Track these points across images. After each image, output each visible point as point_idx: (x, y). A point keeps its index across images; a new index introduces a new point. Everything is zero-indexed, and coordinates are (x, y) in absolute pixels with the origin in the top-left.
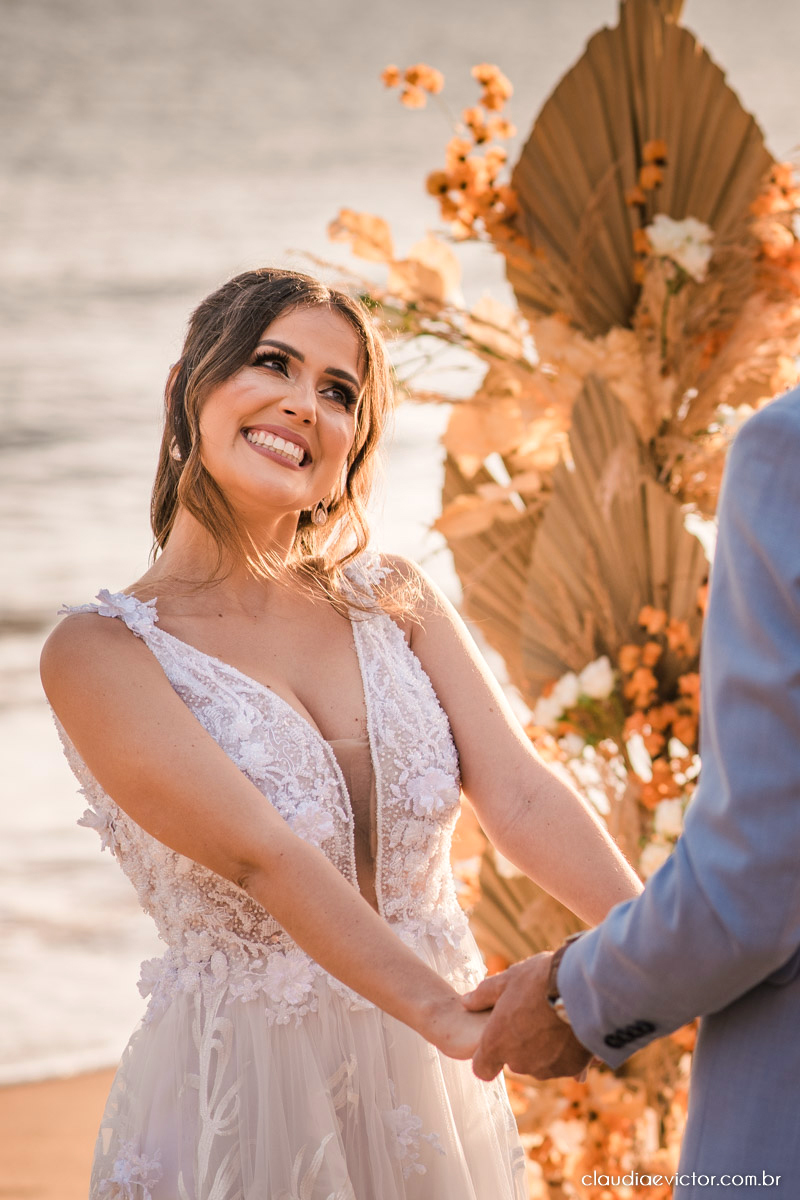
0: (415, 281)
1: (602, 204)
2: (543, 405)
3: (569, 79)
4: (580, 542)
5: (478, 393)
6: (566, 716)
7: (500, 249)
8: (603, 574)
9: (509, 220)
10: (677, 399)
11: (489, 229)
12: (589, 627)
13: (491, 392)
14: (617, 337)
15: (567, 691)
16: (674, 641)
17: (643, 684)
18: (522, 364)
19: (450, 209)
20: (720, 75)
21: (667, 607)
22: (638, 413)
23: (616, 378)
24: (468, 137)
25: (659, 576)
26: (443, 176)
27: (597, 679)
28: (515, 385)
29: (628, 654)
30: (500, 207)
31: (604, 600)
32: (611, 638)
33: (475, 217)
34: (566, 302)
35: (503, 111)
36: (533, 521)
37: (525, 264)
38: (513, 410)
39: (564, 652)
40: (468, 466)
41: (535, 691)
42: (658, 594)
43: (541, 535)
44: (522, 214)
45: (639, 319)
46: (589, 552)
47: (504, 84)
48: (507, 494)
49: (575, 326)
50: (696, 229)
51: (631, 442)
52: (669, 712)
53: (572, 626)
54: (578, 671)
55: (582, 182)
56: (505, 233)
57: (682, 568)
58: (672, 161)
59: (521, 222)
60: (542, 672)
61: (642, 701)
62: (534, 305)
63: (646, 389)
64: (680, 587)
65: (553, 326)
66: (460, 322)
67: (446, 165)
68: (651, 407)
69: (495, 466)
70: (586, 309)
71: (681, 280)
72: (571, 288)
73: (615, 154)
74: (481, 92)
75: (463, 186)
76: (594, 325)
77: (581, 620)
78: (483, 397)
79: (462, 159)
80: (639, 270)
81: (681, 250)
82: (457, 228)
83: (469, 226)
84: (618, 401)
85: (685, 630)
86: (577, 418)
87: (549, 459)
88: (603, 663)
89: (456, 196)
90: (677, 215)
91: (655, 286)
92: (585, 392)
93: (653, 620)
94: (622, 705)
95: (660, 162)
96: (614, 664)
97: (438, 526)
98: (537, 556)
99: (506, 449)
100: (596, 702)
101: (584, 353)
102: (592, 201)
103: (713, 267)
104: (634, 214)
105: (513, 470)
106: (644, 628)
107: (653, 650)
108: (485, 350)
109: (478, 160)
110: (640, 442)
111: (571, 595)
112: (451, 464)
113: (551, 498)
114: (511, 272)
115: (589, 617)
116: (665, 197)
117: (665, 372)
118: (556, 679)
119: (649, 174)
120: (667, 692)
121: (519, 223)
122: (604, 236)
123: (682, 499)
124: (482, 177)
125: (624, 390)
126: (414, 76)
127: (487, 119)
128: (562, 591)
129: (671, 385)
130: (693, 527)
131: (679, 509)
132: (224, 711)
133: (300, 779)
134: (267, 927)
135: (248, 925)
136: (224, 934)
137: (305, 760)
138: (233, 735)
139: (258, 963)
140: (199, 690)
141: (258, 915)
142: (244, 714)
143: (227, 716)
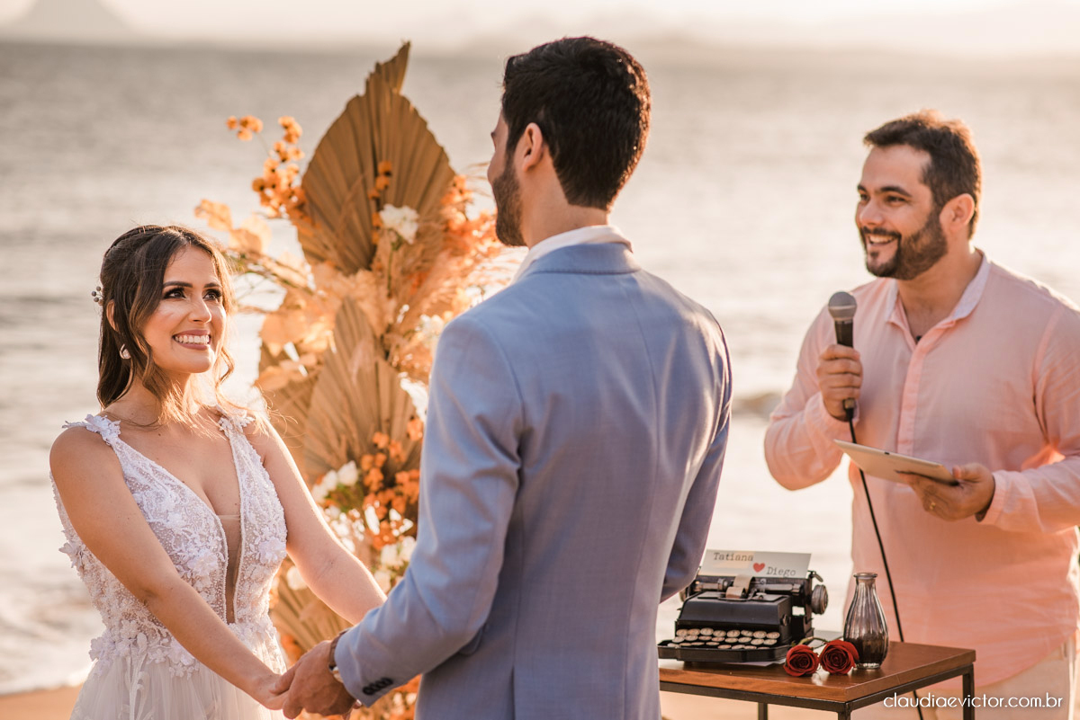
0: (245, 242)
1: (354, 198)
2: (319, 314)
4: (339, 394)
5: (281, 307)
6: (330, 495)
7: (294, 223)
9: (300, 207)
10: (397, 312)
11: (288, 212)
12: (344, 444)
13: (289, 306)
14: (362, 275)
15: (331, 481)
16: (393, 452)
17: (375, 477)
18: (307, 290)
19: (266, 199)
20: (424, 124)
21: (389, 433)
22: (374, 320)
23: (362, 300)
24: (277, 158)
25: (385, 415)
26: (262, 181)
27: (348, 474)
28: (302, 303)
29: (367, 460)
30: (295, 199)
31: (353, 428)
32: (357, 450)
33: (280, 204)
34: (333, 254)
36: (312, 381)
37: (309, 232)
38: (301, 317)
39: (329, 458)
40: (274, 351)
41: (314, 480)
42: (385, 425)
43: (316, 390)
44: (307, 203)
45: (375, 265)
46: (344, 400)
47: (297, 128)
48: (298, 367)
49: (337, 268)
50: (409, 213)
51: (370, 337)
52: (389, 493)
53: (334, 443)
54: (337, 470)
55: (343, 186)
56: (297, 213)
57: (398, 410)
58: (395, 173)
60: (316, 470)
61: (374, 487)
62: (314, 256)
63: (379, 306)
64: (397, 422)
65: (325, 267)
66: (271, 265)
68: (381, 316)
69: (290, 349)
70: (346, 260)
71: (400, 242)
72: (335, 247)
73: (362, 169)
74: (284, 132)
75: (273, 187)
76: (349, 268)
77: (339, 440)
78: (284, 309)
79: (273, 171)
80: (375, 236)
82: (270, 212)
83: (277, 210)
84: (361, 312)
85: (399, 446)
86: (338, 322)
88: (352, 465)
89: (270, 193)
90: (397, 205)
91: (385, 244)
92: (344, 306)
93: (381, 441)
94: (363, 489)
95: (388, 174)
96: (358, 466)
97: (257, 384)
98: (314, 402)
99: (297, 340)
100: (347, 487)
101: (343, 284)
102: (349, 196)
103: (418, 236)
104: (373, 204)
105: (300, 353)
106: (375, 445)
107: (381, 458)
108: (285, 282)
109: (281, 168)
110: (375, 337)
111: (333, 425)
112: (264, 348)
113: (323, 369)
114: (301, 237)
115: (344, 438)
116: (391, 194)
117: (389, 296)
118: (324, 474)
119: (382, 181)
120: (389, 482)
121: (306, 208)
122: (355, 218)
123: (398, 369)
124: (284, 181)
125: (366, 306)
126: (245, 124)
127: (288, 148)
128: (328, 422)
129: (393, 304)
130: (407, 385)
131: (397, 376)
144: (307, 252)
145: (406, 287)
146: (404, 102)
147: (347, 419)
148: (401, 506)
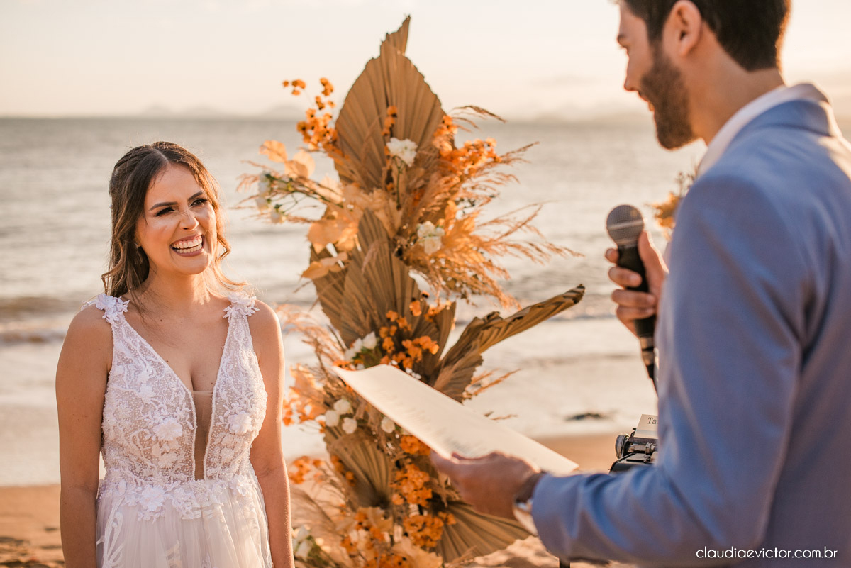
0: (296, 170)
1: (373, 134)
2: (347, 222)
5: (323, 217)
6: (358, 356)
7: (330, 156)
8: (374, 295)
9: (334, 142)
10: (403, 220)
11: (324, 147)
12: (368, 317)
13: (328, 217)
14: (377, 193)
15: (358, 345)
16: (401, 325)
17: (388, 343)
18: (341, 205)
19: (308, 138)
20: (422, 77)
22: (388, 228)
23: (378, 210)
24: (316, 107)
25: (399, 294)
26: (304, 123)
27: (370, 341)
28: (335, 213)
29: (383, 330)
30: (329, 137)
31: (374, 306)
32: (378, 323)
33: (318, 141)
34: (357, 177)
35: (332, 97)
36: (345, 272)
37: (341, 161)
38: (335, 225)
39: (358, 329)
40: (320, 249)
43: (347, 278)
44: (339, 140)
46: (368, 286)
47: (332, 84)
48: (337, 261)
49: (361, 188)
50: (410, 144)
51: (384, 238)
52: (402, 356)
53: (361, 317)
54: (362, 338)
55: (364, 124)
56: (331, 147)
57: (408, 295)
58: (402, 115)
59: (338, 143)
60: (350, 337)
61: (389, 351)
62: (346, 180)
63: (390, 216)
65: (352, 188)
66: (315, 187)
67: (308, 121)
68: (392, 225)
69: (330, 248)
70: (367, 181)
71: (403, 167)
72: (360, 171)
73: (379, 112)
74: (322, 88)
75: (313, 128)
76: (368, 186)
77: (365, 315)
78: (325, 219)
79: (312, 116)
80: (388, 164)
81: (402, 152)
82: (311, 147)
83: (316, 145)
84: (378, 220)
86: (361, 228)
87: (350, 246)
88: (373, 334)
89: (310, 132)
90: (400, 138)
92: (364, 216)
93: (393, 316)
94: (380, 352)
95: (395, 115)
96: (377, 335)
97: (305, 274)
98: (346, 286)
99: (334, 241)
100: (369, 350)
101: (364, 199)
102: (368, 133)
103: (416, 161)
105: (338, 251)
106: (389, 319)
107: (394, 328)
108: (323, 198)
109: (319, 115)
110: (389, 239)
111: (361, 304)
112: (312, 248)
113: (352, 262)
114: (337, 166)
115: (368, 313)
117: (399, 207)
118: (354, 341)
119: (391, 120)
120: (400, 347)
121: (337, 144)
122: (373, 148)
123: (407, 263)
124: (322, 124)
125: (381, 215)
126: (295, 83)
127: (324, 99)
128: (357, 302)
129: (400, 213)
130: (413, 274)
131: (406, 268)
132: (138, 367)
133: (168, 406)
134: (146, 472)
135: (138, 469)
136: (127, 471)
137: (173, 398)
138: (139, 380)
139: (140, 489)
140: (128, 355)
141: (143, 465)
142: (147, 371)
143: (138, 370)
144: (342, 177)
145: (408, 200)
146: (407, 62)
147: (370, 300)
148: (410, 365)
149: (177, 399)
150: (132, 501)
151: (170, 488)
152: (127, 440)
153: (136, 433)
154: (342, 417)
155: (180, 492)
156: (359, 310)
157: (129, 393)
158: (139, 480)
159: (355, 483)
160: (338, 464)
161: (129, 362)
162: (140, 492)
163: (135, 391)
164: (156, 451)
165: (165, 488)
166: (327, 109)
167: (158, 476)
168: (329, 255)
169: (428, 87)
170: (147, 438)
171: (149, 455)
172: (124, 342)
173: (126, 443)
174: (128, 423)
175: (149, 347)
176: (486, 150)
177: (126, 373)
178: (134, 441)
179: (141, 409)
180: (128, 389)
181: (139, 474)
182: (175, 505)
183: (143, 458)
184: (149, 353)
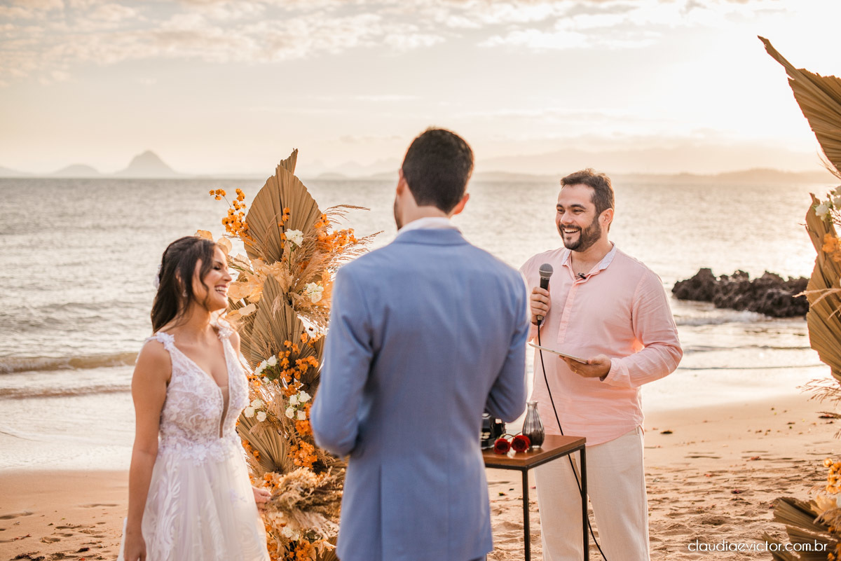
1: (272, 227)
3: (262, 190)
4: (266, 321)
5: (237, 280)
6: (263, 372)
7: (243, 240)
8: (273, 331)
9: (246, 231)
10: (294, 281)
11: (240, 234)
12: (269, 347)
13: (241, 280)
14: (276, 263)
15: (264, 365)
16: (293, 350)
17: (285, 362)
18: (250, 271)
19: (229, 229)
20: (305, 189)
21: (292, 341)
22: (283, 286)
23: (276, 275)
24: (233, 208)
25: (289, 331)
26: (227, 219)
27: (272, 361)
28: (248, 278)
29: (281, 353)
30: (243, 228)
31: (273, 338)
32: (276, 350)
33: (236, 231)
34: (262, 254)
35: (243, 202)
36: (254, 316)
38: (247, 285)
39: (262, 354)
40: (235, 302)
41: (255, 364)
42: (289, 337)
43: (256, 321)
44: (249, 229)
45: (283, 259)
47: (244, 192)
48: (246, 311)
49: (265, 261)
50: (298, 232)
51: (281, 294)
52: (293, 370)
53: (265, 346)
54: (267, 359)
55: (266, 221)
56: (244, 235)
57: (296, 329)
58: (291, 214)
59: (249, 232)
60: (256, 360)
61: (285, 367)
62: (253, 255)
63: (285, 279)
64: (296, 334)
65: (258, 261)
67: (227, 216)
68: (286, 285)
69: (242, 301)
70: (268, 257)
71: (295, 247)
72: (263, 251)
73: (275, 212)
74: (237, 196)
75: (233, 222)
76: (271, 261)
77: (267, 345)
79: (232, 214)
80: (282, 245)
81: (295, 238)
82: (230, 234)
83: (234, 233)
84: (277, 282)
86: (265, 287)
87: (258, 299)
88: (274, 357)
89: (230, 225)
90: (293, 229)
91: (287, 248)
92: (268, 279)
93: (288, 344)
94: (279, 368)
95: (288, 214)
96: (277, 357)
99: (245, 297)
100: (272, 367)
101: (267, 268)
102: (269, 226)
103: (304, 243)
104: (281, 229)
105: (247, 303)
106: (285, 347)
107: (288, 352)
108: (239, 268)
109: (236, 213)
110: (283, 293)
111: (264, 337)
113: (258, 310)
114: (246, 246)
115: (269, 343)
116: (290, 223)
117: (290, 274)
118: (260, 362)
119: (285, 217)
120: (292, 364)
122: (272, 236)
123: (295, 310)
124: (238, 219)
125: (279, 279)
126: (218, 192)
127: (239, 203)
128: (261, 336)
129: (292, 277)
130: (299, 317)
131: (295, 313)
132: (191, 377)
133: (212, 399)
134: (194, 438)
135: (189, 436)
136: (181, 438)
137: (213, 393)
138: (194, 385)
139: (191, 448)
140: (183, 370)
141: (193, 434)
142: (198, 378)
143: (192, 379)
144: (249, 253)
145: (298, 269)
146: (295, 179)
147: (271, 335)
148: (299, 377)
149: (215, 393)
150: (187, 455)
151: (208, 445)
152: (187, 421)
153: (194, 416)
154: (256, 411)
155: (214, 447)
156: (263, 342)
157: (189, 393)
158: (190, 443)
159: (260, 457)
160: (248, 446)
161: (184, 374)
162: (192, 449)
163: (193, 391)
164: (203, 425)
165: (205, 446)
166: (242, 210)
167: (202, 439)
168: (242, 306)
169: (309, 195)
170: (200, 418)
171: (197, 428)
172: (179, 362)
173: (185, 422)
174: (190, 411)
175: (194, 364)
176: (348, 236)
177: (184, 382)
178: (192, 420)
179: (198, 402)
180: (188, 391)
181: (190, 439)
182: (212, 454)
183: (194, 430)
184: (195, 368)
